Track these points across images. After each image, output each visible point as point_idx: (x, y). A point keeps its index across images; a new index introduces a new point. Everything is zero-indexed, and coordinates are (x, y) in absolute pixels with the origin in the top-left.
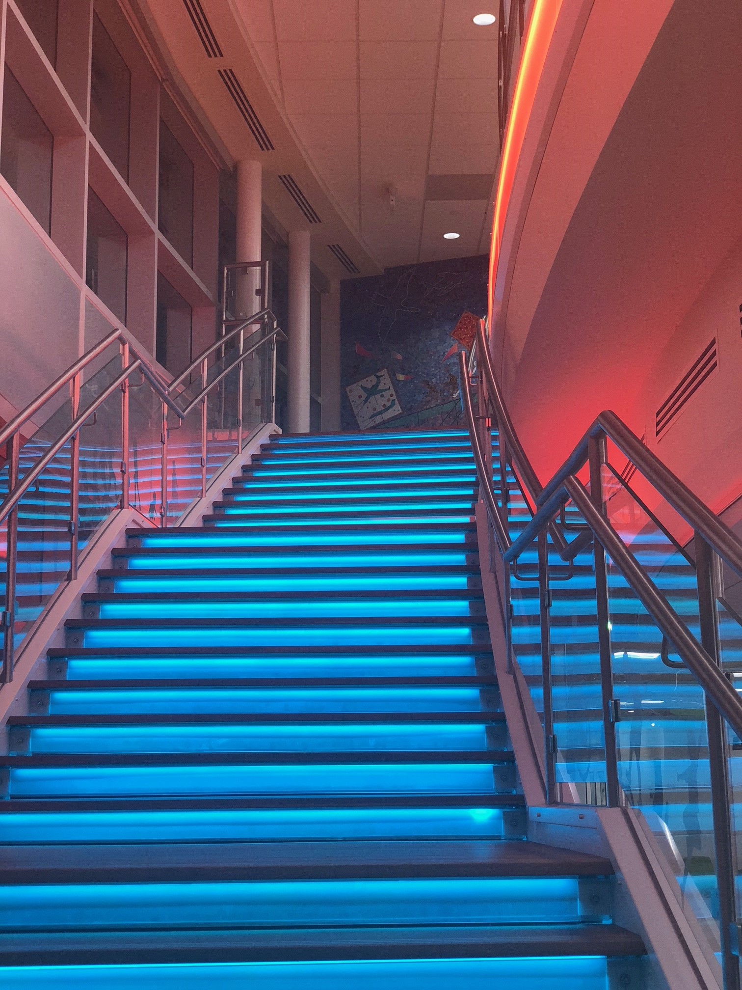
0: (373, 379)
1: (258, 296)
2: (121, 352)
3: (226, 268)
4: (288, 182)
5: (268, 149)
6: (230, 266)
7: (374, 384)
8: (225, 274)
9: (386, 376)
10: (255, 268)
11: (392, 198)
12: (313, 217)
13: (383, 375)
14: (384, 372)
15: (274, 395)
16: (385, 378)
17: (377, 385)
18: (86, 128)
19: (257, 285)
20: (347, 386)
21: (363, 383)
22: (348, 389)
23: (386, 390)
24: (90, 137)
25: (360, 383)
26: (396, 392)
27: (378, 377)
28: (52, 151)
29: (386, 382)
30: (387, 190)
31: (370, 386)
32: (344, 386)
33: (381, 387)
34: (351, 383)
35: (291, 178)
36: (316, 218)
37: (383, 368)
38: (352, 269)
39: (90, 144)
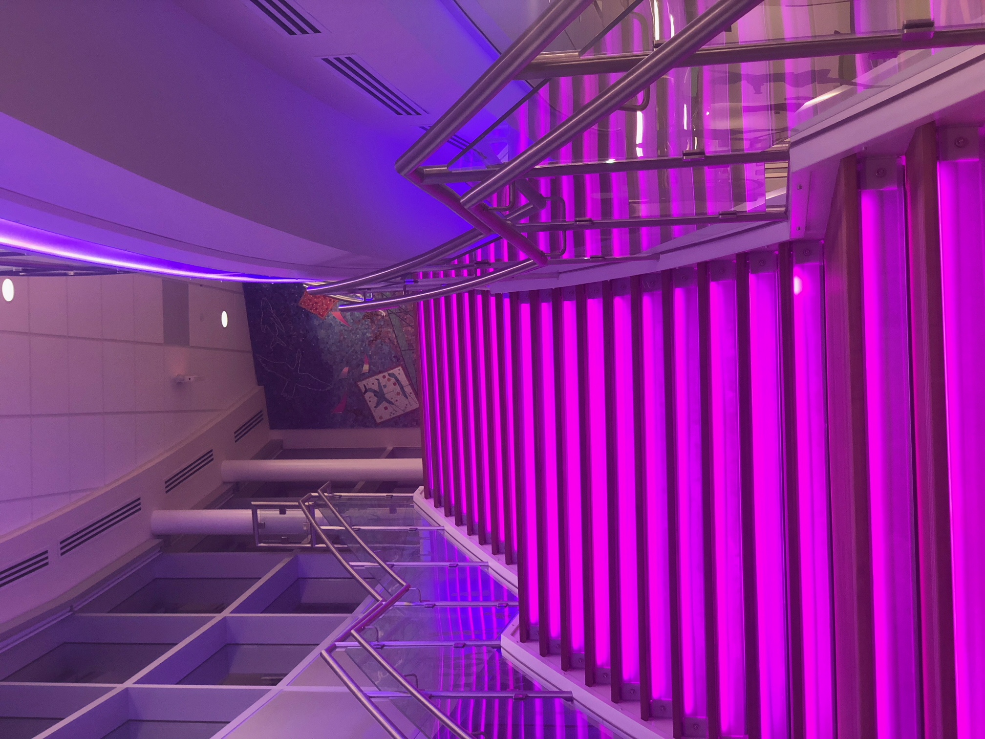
0: (368, 395)
1: (287, 512)
2: (344, 650)
3: (259, 545)
4: (171, 484)
5: (139, 504)
6: (257, 540)
7: (373, 394)
8: (265, 545)
9: (364, 382)
10: (259, 516)
11: (187, 379)
12: (207, 458)
13: (364, 385)
14: (361, 385)
15: (385, 494)
16: (368, 384)
17: (375, 392)
18: (119, 688)
19: (275, 513)
20: (375, 421)
21: (372, 405)
22: (379, 421)
23: (379, 383)
24: (129, 684)
25: (372, 409)
26: (380, 372)
27: (366, 391)
28: (144, 721)
29: (371, 383)
30: (179, 384)
31: (376, 399)
32: (376, 425)
33: (376, 388)
34: (373, 417)
35: (169, 480)
36: (208, 455)
37: (357, 386)
38: (259, 417)
39: (136, 683)
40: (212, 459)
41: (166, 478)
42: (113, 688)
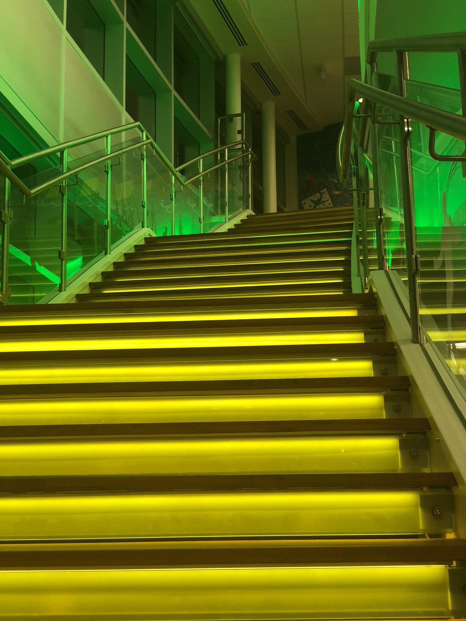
0: (318, 195)
1: (239, 135)
3: (219, 119)
4: (257, 67)
5: (243, 45)
6: (222, 118)
7: (319, 198)
8: (219, 123)
9: (326, 192)
10: (237, 118)
11: (322, 73)
12: (275, 92)
13: (324, 192)
14: (325, 190)
15: (250, 193)
16: (325, 194)
17: (321, 198)
18: (124, 18)
19: (239, 128)
20: (302, 200)
21: (312, 198)
22: (303, 202)
23: (326, 201)
24: (126, 25)
25: (310, 198)
26: (332, 202)
27: (321, 194)
28: (105, 33)
29: (326, 197)
30: (319, 69)
31: (316, 200)
32: (300, 201)
33: (323, 199)
34: (304, 199)
35: (259, 65)
36: (277, 92)
37: (324, 188)
38: (304, 128)
39: (127, 29)
40: (274, 95)
41: (261, 63)
42: (123, 14)
